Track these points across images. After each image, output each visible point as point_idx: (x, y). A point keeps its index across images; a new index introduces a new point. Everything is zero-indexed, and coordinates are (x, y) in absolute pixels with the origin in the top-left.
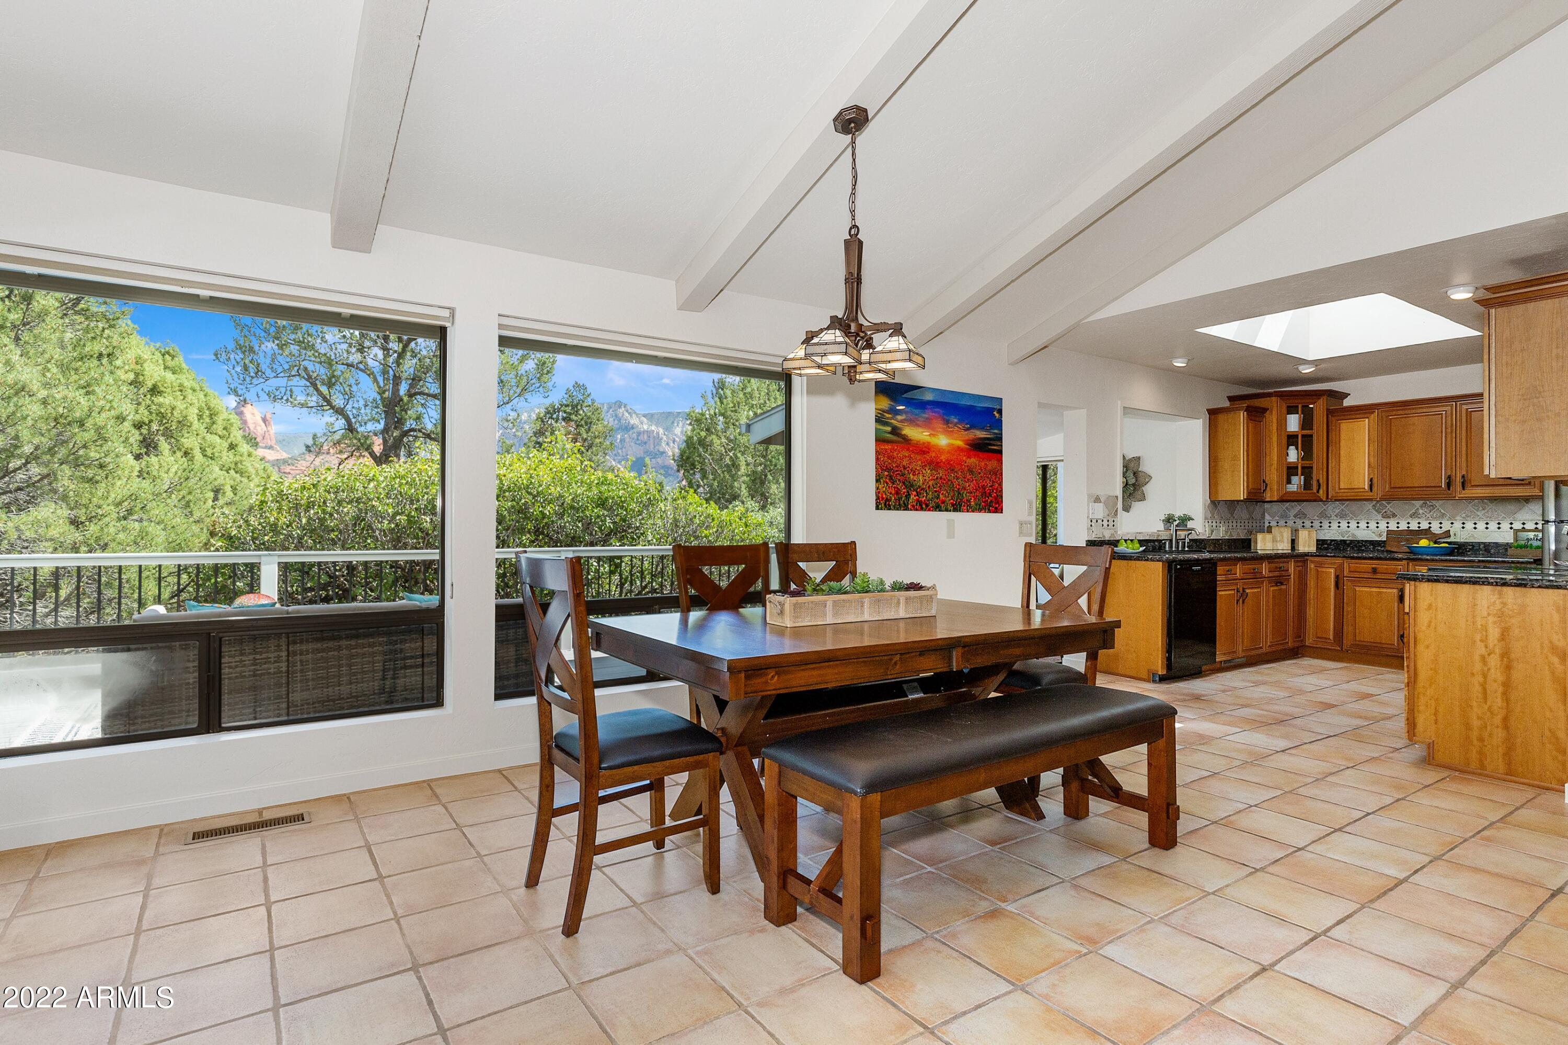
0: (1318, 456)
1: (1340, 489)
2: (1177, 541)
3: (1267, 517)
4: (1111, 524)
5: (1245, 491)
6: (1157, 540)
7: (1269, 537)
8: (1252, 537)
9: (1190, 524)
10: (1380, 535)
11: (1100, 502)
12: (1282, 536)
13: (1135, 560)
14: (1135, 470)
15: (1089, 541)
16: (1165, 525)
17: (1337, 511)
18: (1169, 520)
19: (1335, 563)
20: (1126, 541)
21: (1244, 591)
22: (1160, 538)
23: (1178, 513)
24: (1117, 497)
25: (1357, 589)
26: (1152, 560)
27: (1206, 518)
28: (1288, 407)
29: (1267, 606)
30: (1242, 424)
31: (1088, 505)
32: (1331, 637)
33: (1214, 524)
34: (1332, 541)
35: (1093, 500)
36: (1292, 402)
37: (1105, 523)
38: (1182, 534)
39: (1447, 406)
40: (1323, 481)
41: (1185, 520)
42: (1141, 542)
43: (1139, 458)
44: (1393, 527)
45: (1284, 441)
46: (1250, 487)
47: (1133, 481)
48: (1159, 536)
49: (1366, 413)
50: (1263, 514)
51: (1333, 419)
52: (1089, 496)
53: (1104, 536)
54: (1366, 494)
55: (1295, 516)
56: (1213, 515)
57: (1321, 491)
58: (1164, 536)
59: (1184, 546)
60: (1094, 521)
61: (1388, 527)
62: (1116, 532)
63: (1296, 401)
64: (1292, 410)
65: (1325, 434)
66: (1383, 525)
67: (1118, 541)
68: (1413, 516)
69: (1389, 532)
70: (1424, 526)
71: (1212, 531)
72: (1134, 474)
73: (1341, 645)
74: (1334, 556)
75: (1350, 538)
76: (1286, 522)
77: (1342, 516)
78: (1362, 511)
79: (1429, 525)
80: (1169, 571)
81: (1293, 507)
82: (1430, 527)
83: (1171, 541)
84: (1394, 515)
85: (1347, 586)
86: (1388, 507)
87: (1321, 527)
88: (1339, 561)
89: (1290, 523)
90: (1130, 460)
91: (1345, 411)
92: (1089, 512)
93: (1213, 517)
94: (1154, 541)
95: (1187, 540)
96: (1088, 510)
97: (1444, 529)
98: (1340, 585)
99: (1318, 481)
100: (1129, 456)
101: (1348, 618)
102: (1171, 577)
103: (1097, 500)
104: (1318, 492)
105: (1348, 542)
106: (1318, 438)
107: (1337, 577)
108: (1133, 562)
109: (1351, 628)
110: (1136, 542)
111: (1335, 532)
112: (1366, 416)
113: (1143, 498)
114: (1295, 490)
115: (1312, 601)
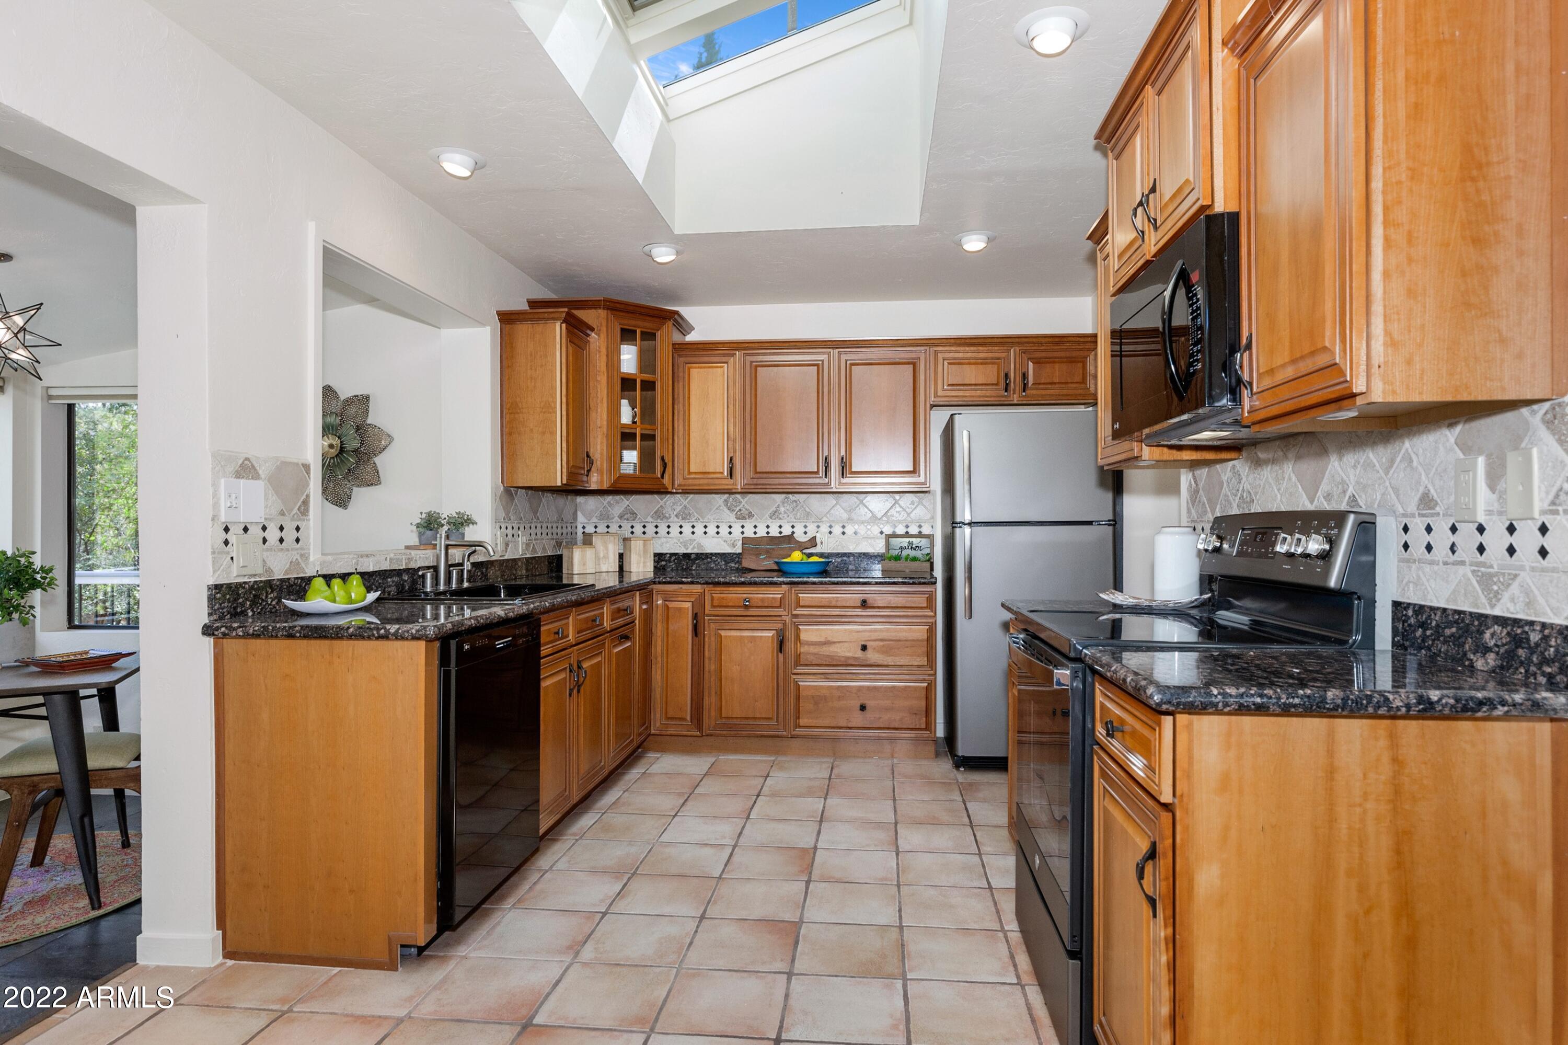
0: (662, 418)
1: (690, 473)
2: (449, 566)
3: (581, 518)
4: (290, 535)
5: (565, 470)
6: (407, 570)
7: (589, 552)
8: (565, 553)
9: (471, 534)
10: (734, 546)
11: (256, 477)
12: (607, 549)
13: (350, 637)
14: (359, 421)
15: (218, 587)
16: (420, 535)
17: (678, 508)
18: (430, 524)
19: (690, 594)
20: (328, 578)
21: (579, 667)
22: (413, 565)
23: (447, 510)
24: (307, 467)
25: (723, 633)
26: (398, 637)
27: (497, 521)
28: (623, 330)
29: (610, 685)
30: (558, 346)
31: (215, 485)
32: (689, 718)
33: (510, 531)
34: (672, 555)
35: (231, 469)
36: (630, 323)
37: (273, 534)
38: (457, 555)
39: (824, 353)
40: (668, 459)
41: (461, 522)
42: (370, 579)
43: (367, 398)
44: (749, 533)
45: (618, 387)
46: (571, 464)
47: (356, 444)
48: (410, 560)
49: (724, 355)
50: (575, 514)
51: (682, 360)
52: (220, 459)
53: (269, 571)
54: (724, 482)
55: (621, 517)
56: (507, 514)
57: (666, 476)
58: (423, 558)
59: (460, 580)
60: (236, 530)
61: (743, 533)
62: (306, 557)
63: (633, 322)
64: (627, 335)
65: (671, 382)
66: (737, 530)
67: (308, 580)
68: (775, 515)
69: (746, 541)
70: (787, 531)
71: (507, 545)
72: (358, 429)
73: (700, 727)
74: (692, 583)
75: (696, 551)
76: (608, 527)
77: (684, 515)
78: (710, 510)
79: (791, 530)
80: (444, 660)
81: (617, 502)
82: (793, 533)
83: (435, 569)
84: (751, 515)
85: (709, 630)
86: (744, 503)
87: (656, 533)
88: (697, 588)
89: (614, 528)
90: (349, 402)
91: (698, 349)
92: (216, 505)
93: (507, 518)
94: (399, 573)
95: (467, 566)
96: (215, 495)
97: (810, 536)
98: (700, 629)
99: (663, 459)
100: (345, 391)
101: (710, 681)
102: (447, 675)
103: (246, 470)
104: (662, 476)
105: (693, 556)
106: (662, 388)
107: (695, 616)
108: (345, 643)
109: (714, 699)
110: (355, 581)
111: (675, 541)
112: (724, 359)
113: (374, 480)
114: (632, 472)
115: (659, 659)
